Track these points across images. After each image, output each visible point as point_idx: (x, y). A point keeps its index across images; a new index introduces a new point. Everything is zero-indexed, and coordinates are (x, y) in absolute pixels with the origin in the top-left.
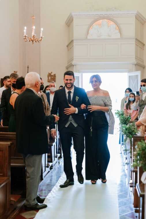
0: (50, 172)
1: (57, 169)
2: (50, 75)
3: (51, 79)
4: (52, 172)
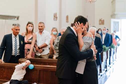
0: (101, 78)
1: (104, 78)
2: (100, 20)
3: (101, 22)
4: (101, 79)
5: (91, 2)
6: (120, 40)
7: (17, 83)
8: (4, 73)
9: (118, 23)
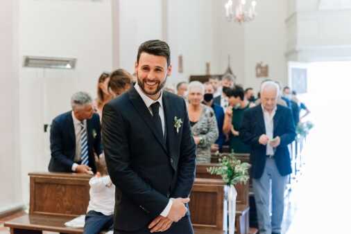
2: (259, 66)
5: (242, 22)
6: (308, 112)
7: (99, 219)
8: (66, 198)
9: (305, 71)
